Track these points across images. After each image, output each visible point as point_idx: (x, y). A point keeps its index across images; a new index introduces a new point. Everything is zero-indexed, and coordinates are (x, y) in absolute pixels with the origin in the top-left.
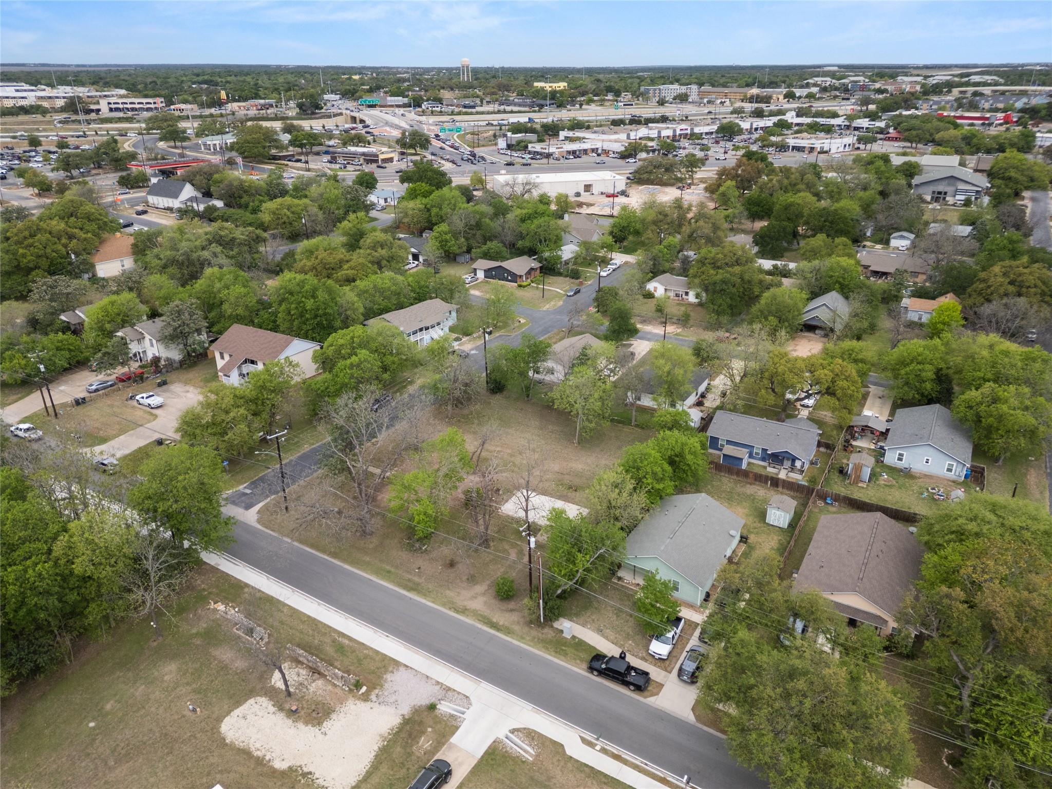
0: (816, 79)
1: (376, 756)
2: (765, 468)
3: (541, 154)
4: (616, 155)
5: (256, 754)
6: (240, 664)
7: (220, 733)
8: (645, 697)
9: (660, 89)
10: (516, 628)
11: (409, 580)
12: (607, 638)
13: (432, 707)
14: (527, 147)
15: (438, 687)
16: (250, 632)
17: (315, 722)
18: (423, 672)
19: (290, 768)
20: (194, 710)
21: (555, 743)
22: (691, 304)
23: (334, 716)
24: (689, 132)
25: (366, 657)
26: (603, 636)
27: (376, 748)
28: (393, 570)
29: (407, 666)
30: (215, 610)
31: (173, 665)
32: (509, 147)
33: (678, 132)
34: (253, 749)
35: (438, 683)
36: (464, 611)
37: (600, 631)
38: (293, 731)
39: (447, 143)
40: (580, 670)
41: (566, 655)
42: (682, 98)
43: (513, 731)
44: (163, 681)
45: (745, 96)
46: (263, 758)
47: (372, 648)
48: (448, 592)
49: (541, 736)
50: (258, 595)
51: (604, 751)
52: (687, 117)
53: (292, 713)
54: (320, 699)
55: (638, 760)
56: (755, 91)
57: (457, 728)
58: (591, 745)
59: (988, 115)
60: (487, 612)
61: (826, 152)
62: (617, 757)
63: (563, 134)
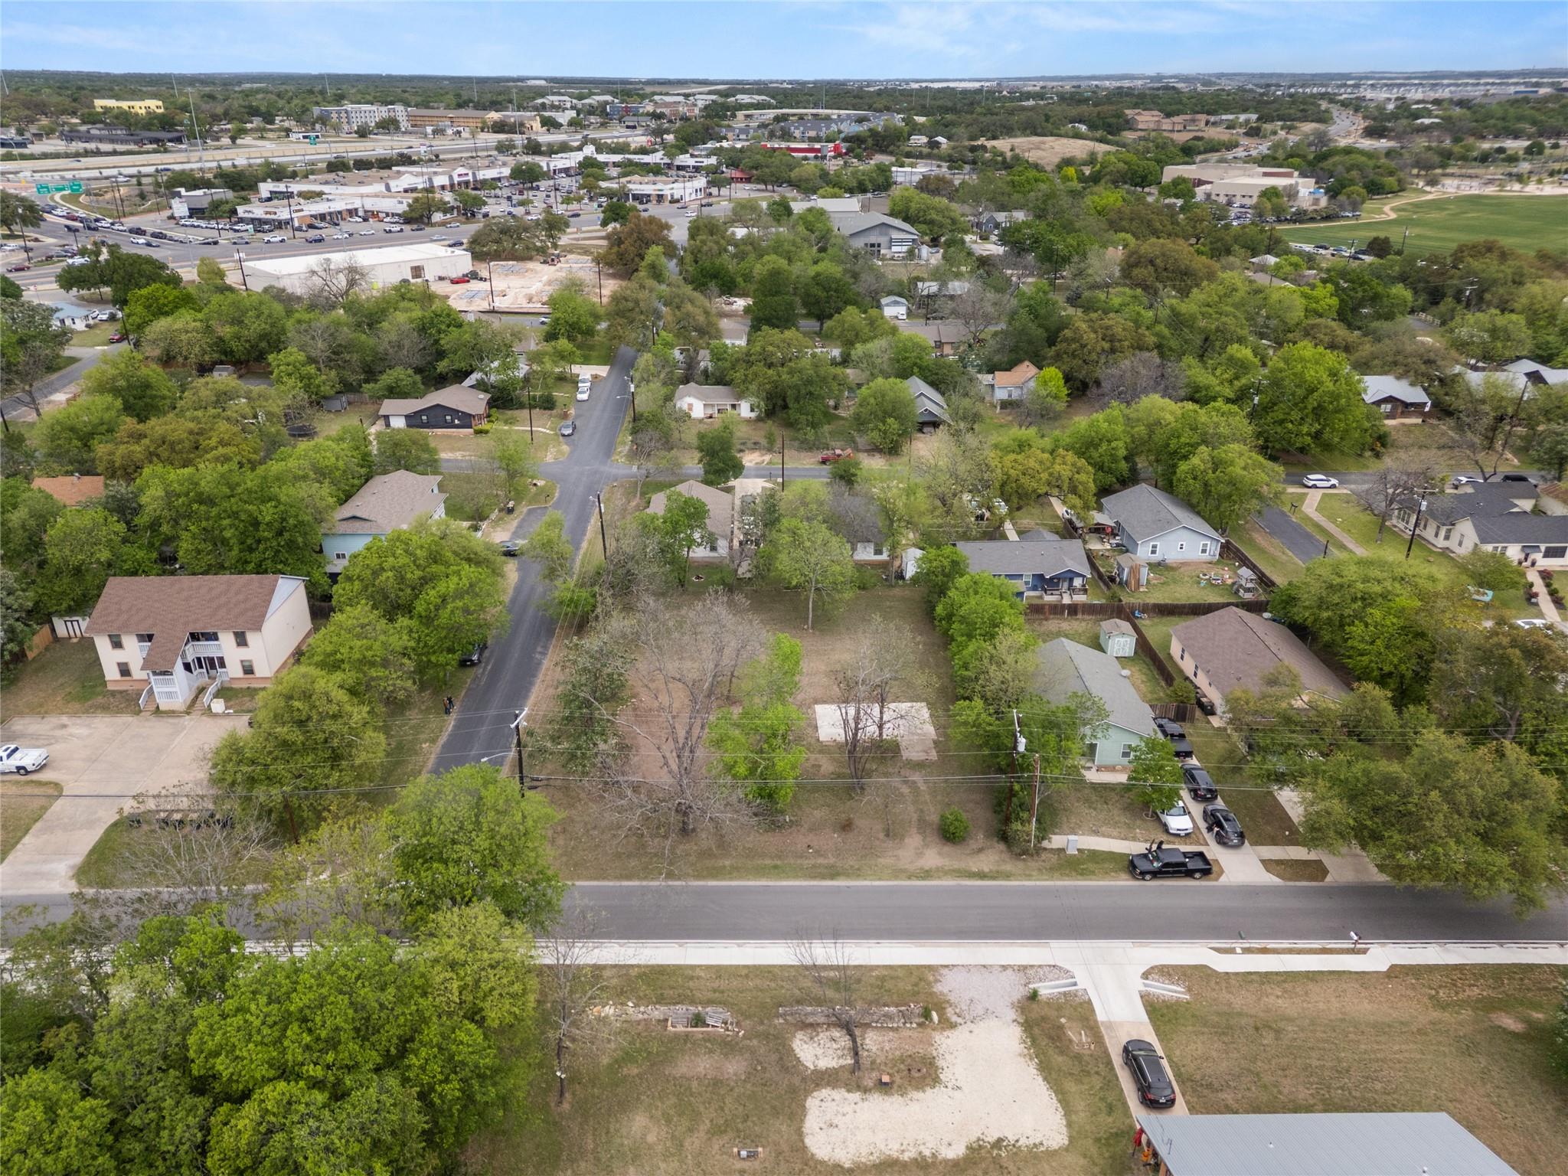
0: (551, 98)
1: (1045, 1079)
2: (1041, 597)
3: (266, 222)
4: (396, 219)
5: (906, 1157)
6: (734, 1067)
7: (822, 1163)
8: (1217, 879)
9: (346, 112)
10: (1008, 867)
11: (814, 866)
12: (1109, 836)
13: (1034, 996)
14: (234, 212)
15: (1009, 972)
16: (698, 1021)
17: (928, 1080)
18: (973, 963)
19: (969, 1148)
20: (752, 1156)
21: (1196, 967)
22: (749, 421)
23: (940, 1063)
24: (470, 178)
25: (883, 979)
26: (1104, 836)
27: (1035, 1071)
28: (779, 863)
29: (947, 966)
30: (603, 1020)
31: (638, 1118)
32: (194, 212)
33: (456, 179)
34: (895, 1155)
35: (1004, 968)
36: (927, 874)
37: (1096, 833)
38: (914, 1107)
39: (58, 212)
40: (1125, 882)
41: (1093, 873)
42: (388, 126)
43: (1146, 975)
44: (650, 1147)
45: (484, 122)
46: (924, 1158)
47: (878, 966)
48: (880, 860)
49: (1175, 967)
50: (633, 973)
51: (1247, 951)
52: (437, 156)
53: (884, 1087)
54: (898, 1053)
55: (1285, 944)
56: (494, 116)
57: (1090, 1002)
58: (1232, 951)
59: (817, 146)
60: (956, 865)
61: (678, 201)
62: (1264, 951)
63: (266, 188)
